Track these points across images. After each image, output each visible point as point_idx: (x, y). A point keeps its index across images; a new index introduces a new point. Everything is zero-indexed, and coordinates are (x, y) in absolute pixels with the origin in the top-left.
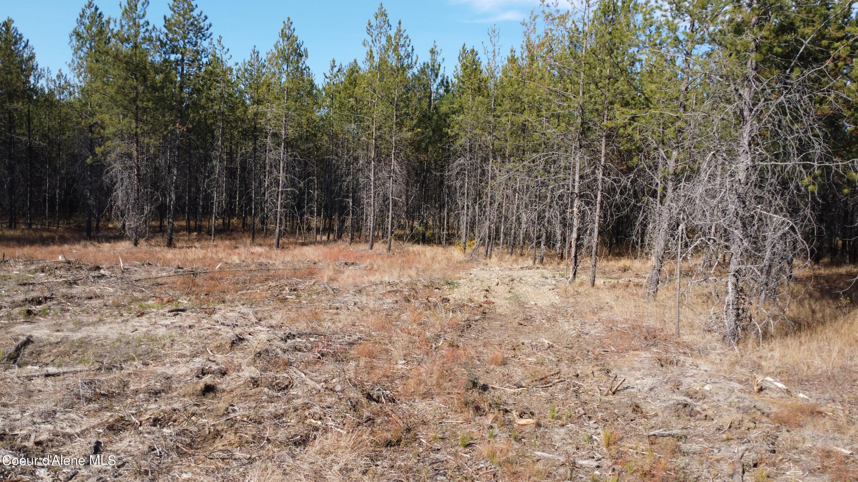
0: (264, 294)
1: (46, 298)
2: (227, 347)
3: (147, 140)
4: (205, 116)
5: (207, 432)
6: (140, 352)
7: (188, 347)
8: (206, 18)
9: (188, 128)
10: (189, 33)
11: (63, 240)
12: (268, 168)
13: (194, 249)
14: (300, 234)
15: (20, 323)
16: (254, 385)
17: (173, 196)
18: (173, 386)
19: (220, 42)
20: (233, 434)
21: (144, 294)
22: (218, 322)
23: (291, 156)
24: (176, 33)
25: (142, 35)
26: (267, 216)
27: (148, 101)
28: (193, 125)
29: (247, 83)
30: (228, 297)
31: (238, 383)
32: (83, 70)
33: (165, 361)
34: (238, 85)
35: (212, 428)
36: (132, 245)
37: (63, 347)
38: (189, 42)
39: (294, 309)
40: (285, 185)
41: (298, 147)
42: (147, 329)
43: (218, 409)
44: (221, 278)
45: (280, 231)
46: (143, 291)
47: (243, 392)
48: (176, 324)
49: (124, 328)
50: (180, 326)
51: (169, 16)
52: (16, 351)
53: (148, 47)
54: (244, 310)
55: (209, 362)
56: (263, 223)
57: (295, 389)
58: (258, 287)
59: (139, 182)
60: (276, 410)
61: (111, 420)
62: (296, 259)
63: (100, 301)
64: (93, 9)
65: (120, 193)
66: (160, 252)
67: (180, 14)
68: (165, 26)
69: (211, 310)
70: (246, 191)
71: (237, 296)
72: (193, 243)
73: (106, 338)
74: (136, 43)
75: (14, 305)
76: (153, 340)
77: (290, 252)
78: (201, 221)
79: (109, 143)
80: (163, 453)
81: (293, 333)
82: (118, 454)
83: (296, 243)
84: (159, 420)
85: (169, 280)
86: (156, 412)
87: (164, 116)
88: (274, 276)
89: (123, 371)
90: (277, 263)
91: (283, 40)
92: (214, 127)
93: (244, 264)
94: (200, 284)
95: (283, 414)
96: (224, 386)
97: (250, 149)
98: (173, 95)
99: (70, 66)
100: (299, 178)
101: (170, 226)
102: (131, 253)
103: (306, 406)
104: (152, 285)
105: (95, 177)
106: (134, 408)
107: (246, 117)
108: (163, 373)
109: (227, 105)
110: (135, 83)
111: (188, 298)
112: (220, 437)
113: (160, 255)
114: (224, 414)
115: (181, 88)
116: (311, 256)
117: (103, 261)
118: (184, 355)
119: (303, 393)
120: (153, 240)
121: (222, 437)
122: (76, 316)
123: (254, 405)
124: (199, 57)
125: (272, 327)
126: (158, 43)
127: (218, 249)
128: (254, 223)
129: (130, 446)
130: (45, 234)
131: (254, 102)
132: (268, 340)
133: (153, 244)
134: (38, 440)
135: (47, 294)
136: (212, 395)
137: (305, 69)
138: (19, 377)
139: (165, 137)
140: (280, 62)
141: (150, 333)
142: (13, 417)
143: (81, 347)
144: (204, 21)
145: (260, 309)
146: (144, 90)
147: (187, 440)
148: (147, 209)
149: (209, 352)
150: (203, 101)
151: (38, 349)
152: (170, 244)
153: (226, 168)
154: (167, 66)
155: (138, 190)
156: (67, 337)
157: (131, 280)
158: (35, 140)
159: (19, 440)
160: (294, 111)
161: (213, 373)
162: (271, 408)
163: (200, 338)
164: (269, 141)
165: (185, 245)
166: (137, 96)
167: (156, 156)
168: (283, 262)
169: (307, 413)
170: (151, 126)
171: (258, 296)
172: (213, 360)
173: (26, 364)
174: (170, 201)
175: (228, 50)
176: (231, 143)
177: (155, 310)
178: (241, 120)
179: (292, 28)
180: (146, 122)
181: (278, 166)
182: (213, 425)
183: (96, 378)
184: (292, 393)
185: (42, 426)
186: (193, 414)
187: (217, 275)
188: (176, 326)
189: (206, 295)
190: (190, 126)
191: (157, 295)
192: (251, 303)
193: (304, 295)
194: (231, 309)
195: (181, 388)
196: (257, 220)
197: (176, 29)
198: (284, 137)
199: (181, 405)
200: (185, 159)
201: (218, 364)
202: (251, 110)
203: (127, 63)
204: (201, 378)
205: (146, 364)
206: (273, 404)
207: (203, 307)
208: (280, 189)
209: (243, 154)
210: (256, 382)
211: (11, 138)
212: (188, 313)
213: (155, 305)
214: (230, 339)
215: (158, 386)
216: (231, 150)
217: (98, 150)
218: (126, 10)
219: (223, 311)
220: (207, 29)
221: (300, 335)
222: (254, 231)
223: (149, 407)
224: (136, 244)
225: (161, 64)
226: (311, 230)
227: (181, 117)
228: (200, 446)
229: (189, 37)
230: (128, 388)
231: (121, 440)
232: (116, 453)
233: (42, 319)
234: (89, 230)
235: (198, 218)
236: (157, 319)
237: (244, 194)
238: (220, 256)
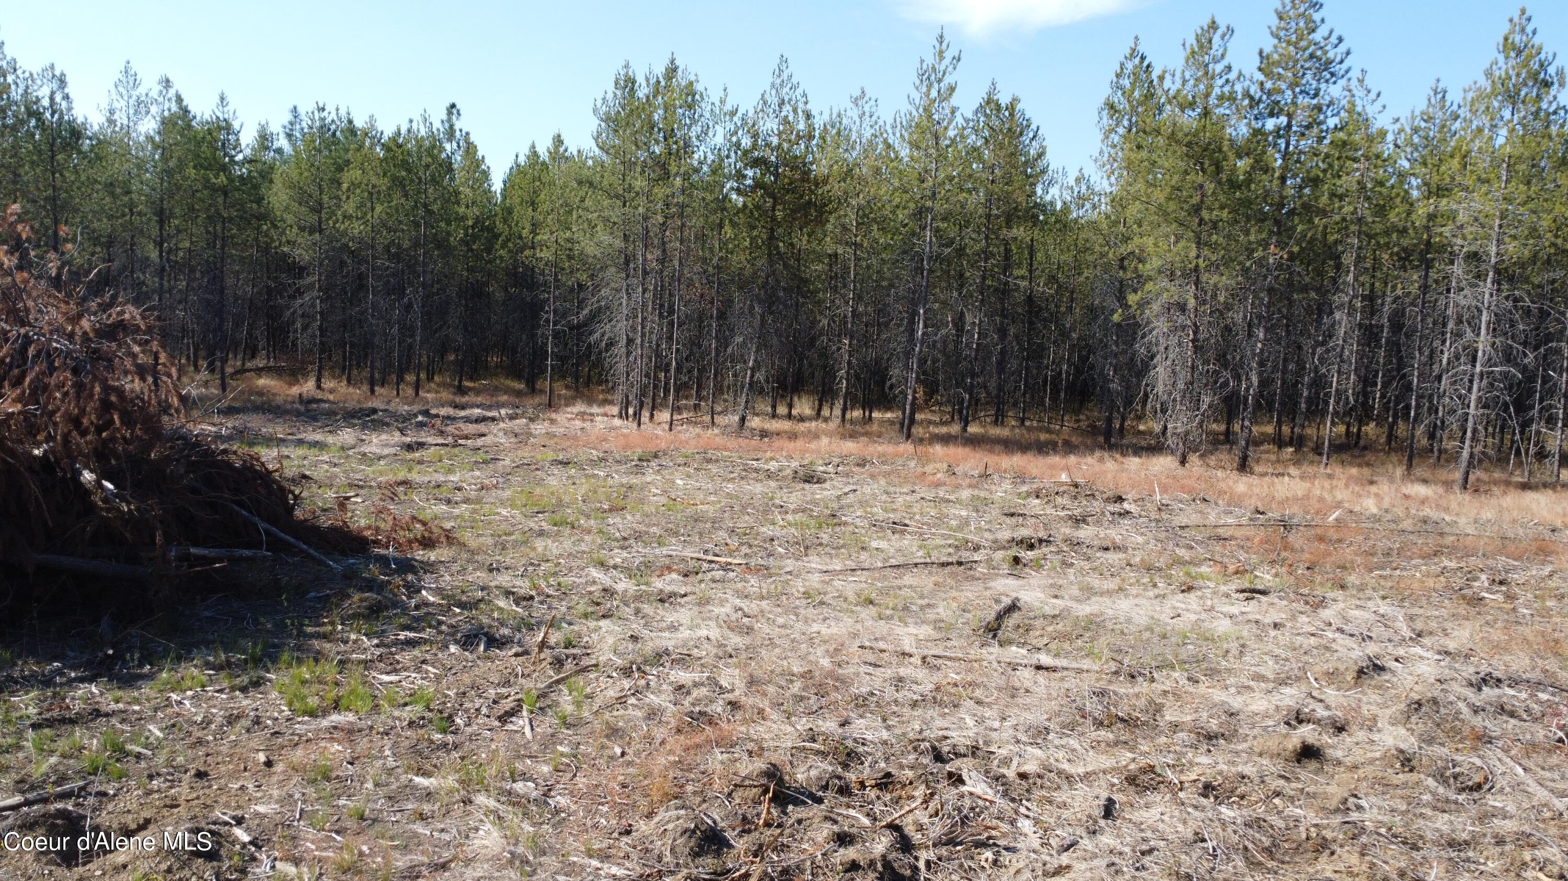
0: (1430, 583)
1: (1041, 541)
2: (1349, 679)
3: (1215, 279)
4: (1326, 227)
5: (1304, 836)
6: (1184, 656)
7: (1270, 663)
8: (1340, 40)
9: (1291, 254)
10: (1304, 74)
11: (1069, 448)
12: (1451, 325)
13: (1286, 478)
14: (1519, 464)
15: (1002, 576)
16: (1403, 765)
17: (1255, 380)
18: (1241, 731)
19: (1361, 81)
20: (1357, 855)
21: (1193, 553)
22: (1330, 624)
23: (1507, 298)
24: (1279, 79)
25: (1217, 91)
26: (1443, 422)
27: (1222, 208)
28: (1301, 247)
29: (1416, 155)
30: (1352, 579)
31: (1369, 755)
32: (1116, 165)
33: (1228, 682)
34: (1395, 162)
35: (1312, 829)
36: (1177, 464)
37: (1061, 624)
38: (1302, 92)
39: (1499, 624)
40: (1490, 359)
41: (1527, 280)
42: (1197, 617)
43: (1326, 796)
44: (1340, 541)
45: (1472, 455)
46: (1192, 548)
47: (1380, 774)
48: (1250, 617)
49: (1158, 608)
50: (1257, 622)
51: (1268, 49)
52: (997, 619)
53: (1227, 112)
54: (1384, 608)
55: (1311, 701)
56: (1432, 436)
57: (1498, 797)
58: (1416, 567)
59: (1195, 353)
60: (1453, 831)
61: (1132, 766)
62: (1507, 517)
63: (1121, 555)
64: (1137, 60)
65: (1161, 373)
66: (1224, 480)
67: (1289, 43)
68: (1260, 69)
69: (1317, 600)
70: (1399, 372)
71: (1371, 579)
72: (1286, 467)
73: (1129, 620)
74: (1205, 108)
75: (997, 545)
76: (1207, 639)
77: (1494, 501)
78: (1303, 427)
79: (1149, 286)
80: (1219, 852)
81: (1496, 674)
82: (1142, 831)
83: (1508, 483)
84: (1214, 789)
85: (1239, 533)
86: (1208, 771)
87: (1247, 233)
88: (1454, 548)
89: (1154, 685)
90: (1462, 521)
91: (1507, 58)
92: (1340, 248)
93: (1389, 517)
94: (1297, 546)
95: (1467, 843)
96: (1339, 754)
97: (1414, 289)
98: (1267, 193)
99: (1096, 161)
100: (1525, 344)
101: (1245, 435)
102: (1174, 477)
103: (1525, 840)
104: (1209, 538)
105: (1124, 343)
106: (1171, 755)
107: (1409, 224)
108: (1224, 703)
109: (1370, 203)
110: (1200, 179)
111: (1274, 571)
112: (1328, 851)
113: (1223, 485)
114: (1337, 810)
115: (1283, 179)
116: (1545, 513)
117: (1128, 489)
118: (1263, 676)
119: (1518, 808)
120: (1213, 458)
121: (1333, 853)
122: (1084, 576)
123: (1404, 807)
124: (1322, 117)
125: (1447, 653)
126: (1246, 102)
127: (1335, 482)
128: (1413, 436)
129: (1163, 821)
130: (1043, 437)
131: (1430, 192)
132: (1439, 680)
133: (1212, 463)
134: (1022, 770)
135: (1042, 534)
136: (1313, 765)
137: (1555, 113)
138: (999, 662)
139: (1246, 271)
140: (1496, 104)
141: (1202, 625)
142: (989, 723)
143: (1089, 629)
144: (1336, 46)
145: (1421, 611)
146: (1215, 188)
147: (1264, 839)
148: (1206, 400)
149: (1312, 680)
150: (1324, 199)
151: (1027, 621)
152: (1243, 466)
153: (1360, 325)
154: (1258, 142)
155: (1193, 367)
156: (1068, 610)
157: (1173, 525)
158: (1038, 285)
159: (996, 762)
160: (1524, 204)
161: (1318, 722)
162: (1442, 822)
163: (1295, 649)
164: (1458, 269)
165: (1270, 470)
166: (1202, 202)
167: (1228, 307)
168: (1476, 522)
169: (1527, 856)
170: (1223, 252)
171: (1416, 586)
172: (1320, 697)
173: (1010, 642)
174: (1247, 389)
175: (1379, 95)
176: (1373, 277)
177: (1212, 585)
178: (1398, 231)
179: (1529, 29)
180: (1214, 247)
181: (1477, 321)
182: (1316, 825)
183: (1111, 688)
184: (1491, 803)
185: (1029, 748)
186: (1278, 794)
187: (1333, 534)
188: (1249, 621)
189: (1308, 568)
190: (1296, 249)
191: (1217, 558)
192: (1402, 597)
193: (1525, 597)
194: (1358, 603)
195: (1255, 737)
196: (1420, 430)
197: (1280, 70)
198: (1493, 260)
199: (1255, 769)
200: (1279, 311)
201: (1328, 708)
202: (1422, 211)
203: (1189, 145)
204: (1295, 729)
205: (1193, 680)
206: (1446, 816)
207: (1301, 591)
208: (1478, 369)
209: (1397, 298)
210: (1409, 760)
211: (1007, 283)
212: (1272, 598)
213: (1213, 575)
214: (1356, 663)
215: (1214, 725)
216: (1372, 291)
217: (1132, 299)
218: (1193, 52)
219: (1342, 605)
220: (1341, 62)
221: (1514, 682)
222: (1412, 451)
223: (1197, 760)
224: (1183, 462)
225: (1249, 140)
226: (1546, 457)
227: (1279, 233)
228: (1287, 859)
229: (1304, 82)
230: (1163, 716)
231: (1147, 806)
232: (1138, 826)
233: (1034, 573)
234: (1108, 434)
235: (1297, 421)
236: (1216, 601)
237: (1394, 378)
238: (1339, 496)
